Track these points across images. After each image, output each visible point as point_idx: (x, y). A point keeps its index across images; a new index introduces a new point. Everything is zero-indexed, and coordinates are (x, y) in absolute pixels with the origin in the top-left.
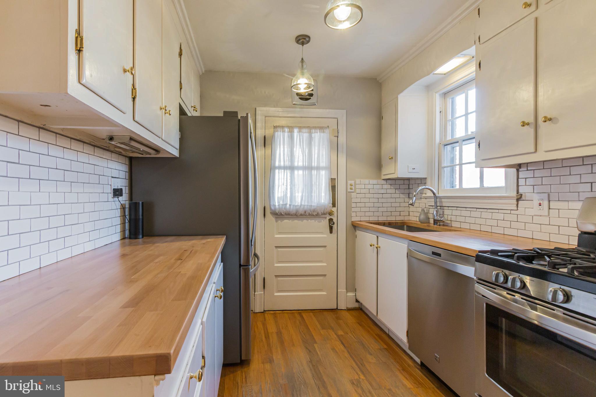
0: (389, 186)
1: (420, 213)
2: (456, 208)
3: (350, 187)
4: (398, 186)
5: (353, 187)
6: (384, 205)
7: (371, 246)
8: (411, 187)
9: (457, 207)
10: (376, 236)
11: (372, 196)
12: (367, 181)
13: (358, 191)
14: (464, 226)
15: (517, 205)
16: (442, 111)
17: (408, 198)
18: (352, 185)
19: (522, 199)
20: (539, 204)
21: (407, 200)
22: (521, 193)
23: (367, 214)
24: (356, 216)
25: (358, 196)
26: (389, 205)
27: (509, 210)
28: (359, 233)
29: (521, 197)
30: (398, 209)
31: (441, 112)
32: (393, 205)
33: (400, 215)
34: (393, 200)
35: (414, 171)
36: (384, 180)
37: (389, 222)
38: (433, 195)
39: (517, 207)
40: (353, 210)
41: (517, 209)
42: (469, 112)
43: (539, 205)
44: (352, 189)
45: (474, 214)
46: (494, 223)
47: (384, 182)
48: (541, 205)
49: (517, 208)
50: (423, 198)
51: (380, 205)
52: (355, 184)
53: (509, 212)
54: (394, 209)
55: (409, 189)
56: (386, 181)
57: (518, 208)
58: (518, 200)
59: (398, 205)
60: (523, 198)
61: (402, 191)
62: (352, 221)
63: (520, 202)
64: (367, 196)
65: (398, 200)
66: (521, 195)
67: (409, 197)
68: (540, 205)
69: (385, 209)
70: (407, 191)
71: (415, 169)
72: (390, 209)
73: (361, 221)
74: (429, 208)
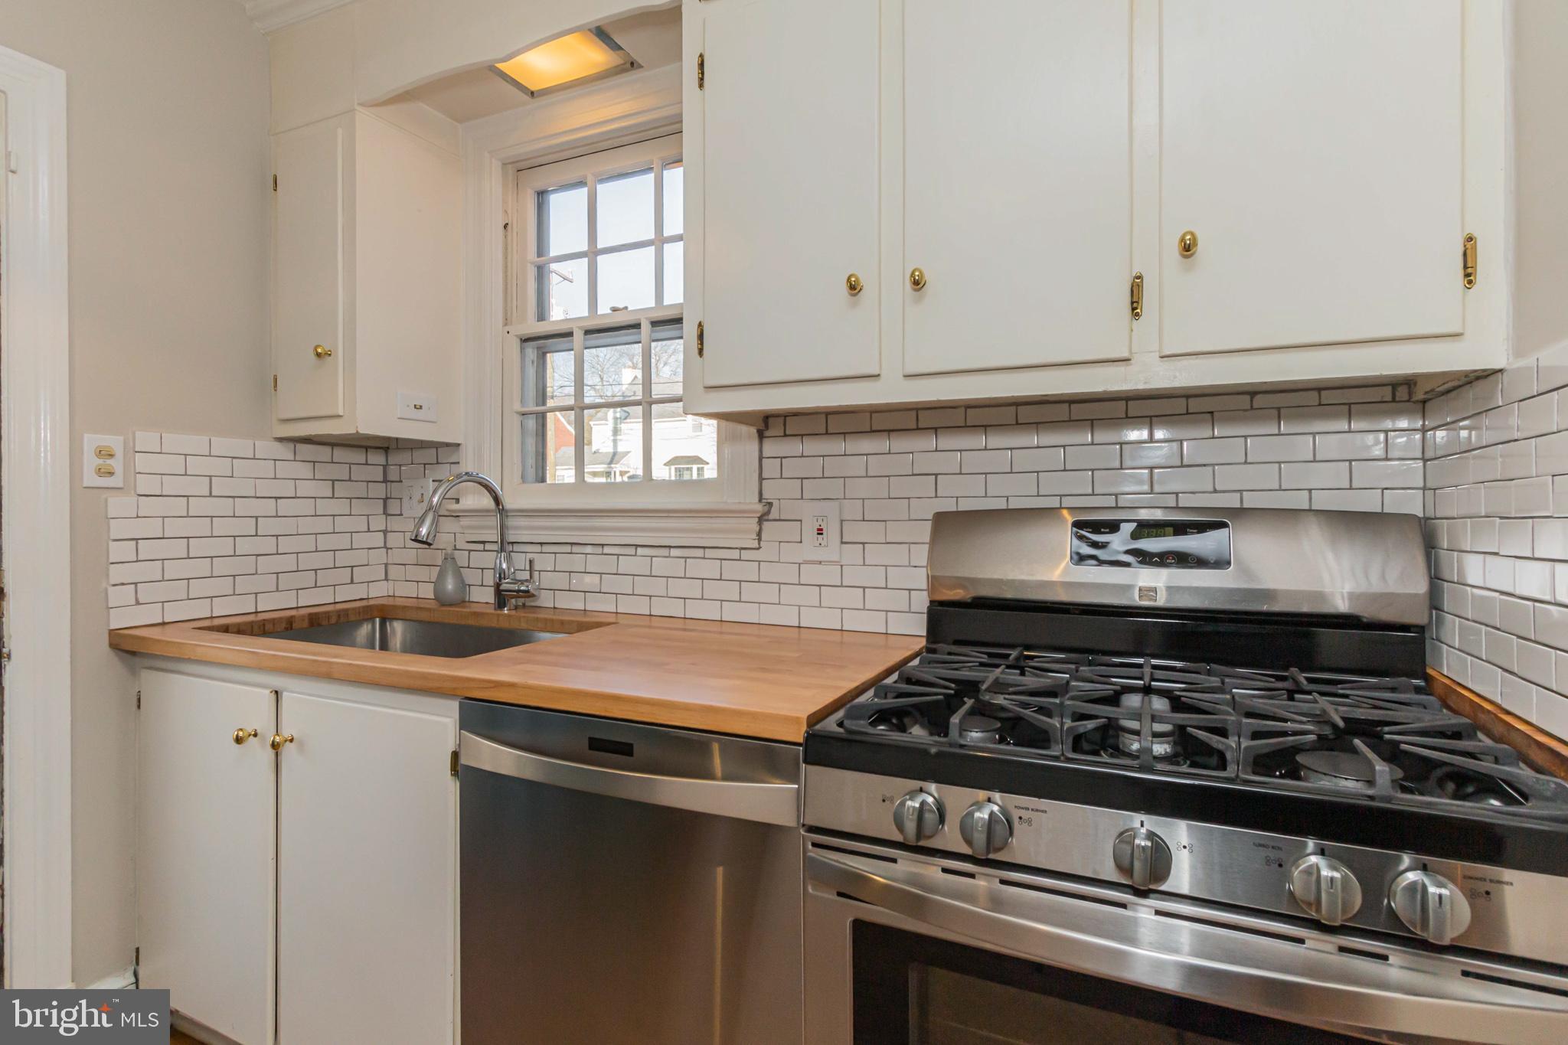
0: (305, 470)
1: (439, 568)
2: (568, 549)
3: (101, 461)
4: (341, 472)
5: (116, 464)
6: (285, 544)
7: (239, 740)
8: (393, 474)
9: (572, 544)
10: (267, 692)
11: (224, 507)
12: (194, 442)
13: (144, 485)
14: (597, 604)
15: (759, 534)
16: (509, 224)
17: (384, 516)
18: (111, 456)
19: (771, 517)
20: (819, 530)
21: (378, 523)
22: (769, 501)
23: (197, 588)
24: (138, 603)
25: (148, 506)
26: (308, 543)
27: (737, 548)
28: (155, 683)
29: (768, 512)
30: (343, 558)
31: (509, 227)
32: (324, 542)
33: (352, 582)
34: (325, 524)
35: (419, 414)
36: (281, 440)
37: (310, 615)
38: (491, 504)
39: (760, 540)
40: (116, 574)
41: (758, 546)
42: (600, 246)
43: (818, 534)
44: (111, 474)
45: (627, 564)
46: (693, 589)
47: (284, 451)
48: (822, 534)
49: (759, 544)
50: (446, 513)
51: (269, 545)
52: (131, 451)
53: (735, 554)
54: (326, 560)
55: (385, 481)
56: (291, 445)
57: (761, 542)
58: (761, 519)
59: (343, 541)
60: (774, 514)
61: (360, 489)
62: (112, 627)
63: (766, 524)
64: (197, 506)
65: (342, 523)
66: (770, 504)
67: (385, 513)
68: (820, 532)
69: (289, 563)
70: (380, 490)
71: (421, 407)
72: (308, 561)
73: (164, 624)
74: (470, 551)
